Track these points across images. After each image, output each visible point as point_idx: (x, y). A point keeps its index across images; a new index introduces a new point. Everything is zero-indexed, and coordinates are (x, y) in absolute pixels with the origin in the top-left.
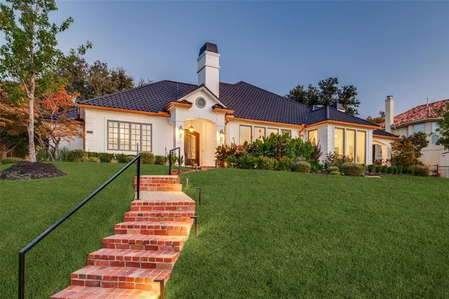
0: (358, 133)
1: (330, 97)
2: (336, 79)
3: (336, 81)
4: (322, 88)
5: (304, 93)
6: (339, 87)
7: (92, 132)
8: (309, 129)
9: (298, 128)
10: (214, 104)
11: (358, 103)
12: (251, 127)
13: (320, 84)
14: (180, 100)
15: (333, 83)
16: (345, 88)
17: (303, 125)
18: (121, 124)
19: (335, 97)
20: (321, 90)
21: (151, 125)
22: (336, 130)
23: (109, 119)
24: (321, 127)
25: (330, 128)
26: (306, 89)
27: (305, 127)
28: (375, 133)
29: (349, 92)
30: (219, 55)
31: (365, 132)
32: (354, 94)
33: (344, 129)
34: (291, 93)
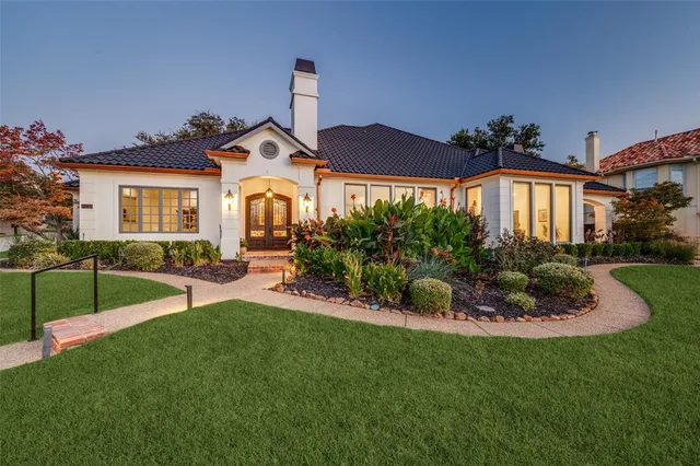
0: (556, 189)
1: (504, 140)
2: (511, 117)
3: (510, 119)
4: (492, 129)
5: (468, 138)
6: (516, 126)
7: (90, 206)
8: (468, 184)
9: (448, 184)
10: (293, 151)
11: (542, 146)
12: (366, 185)
13: (489, 125)
14: (226, 146)
15: (507, 122)
16: (523, 128)
17: (457, 179)
18: (144, 190)
19: (510, 139)
20: (491, 133)
21: (197, 189)
22: (515, 185)
23: (122, 184)
24: (488, 181)
25: (504, 182)
26: (472, 133)
27: (460, 181)
28: (586, 187)
29: (529, 134)
30: (317, 76)
31: (570, 186)
32: (537, 134)
33: (530, 183)
34: (453, 139)
